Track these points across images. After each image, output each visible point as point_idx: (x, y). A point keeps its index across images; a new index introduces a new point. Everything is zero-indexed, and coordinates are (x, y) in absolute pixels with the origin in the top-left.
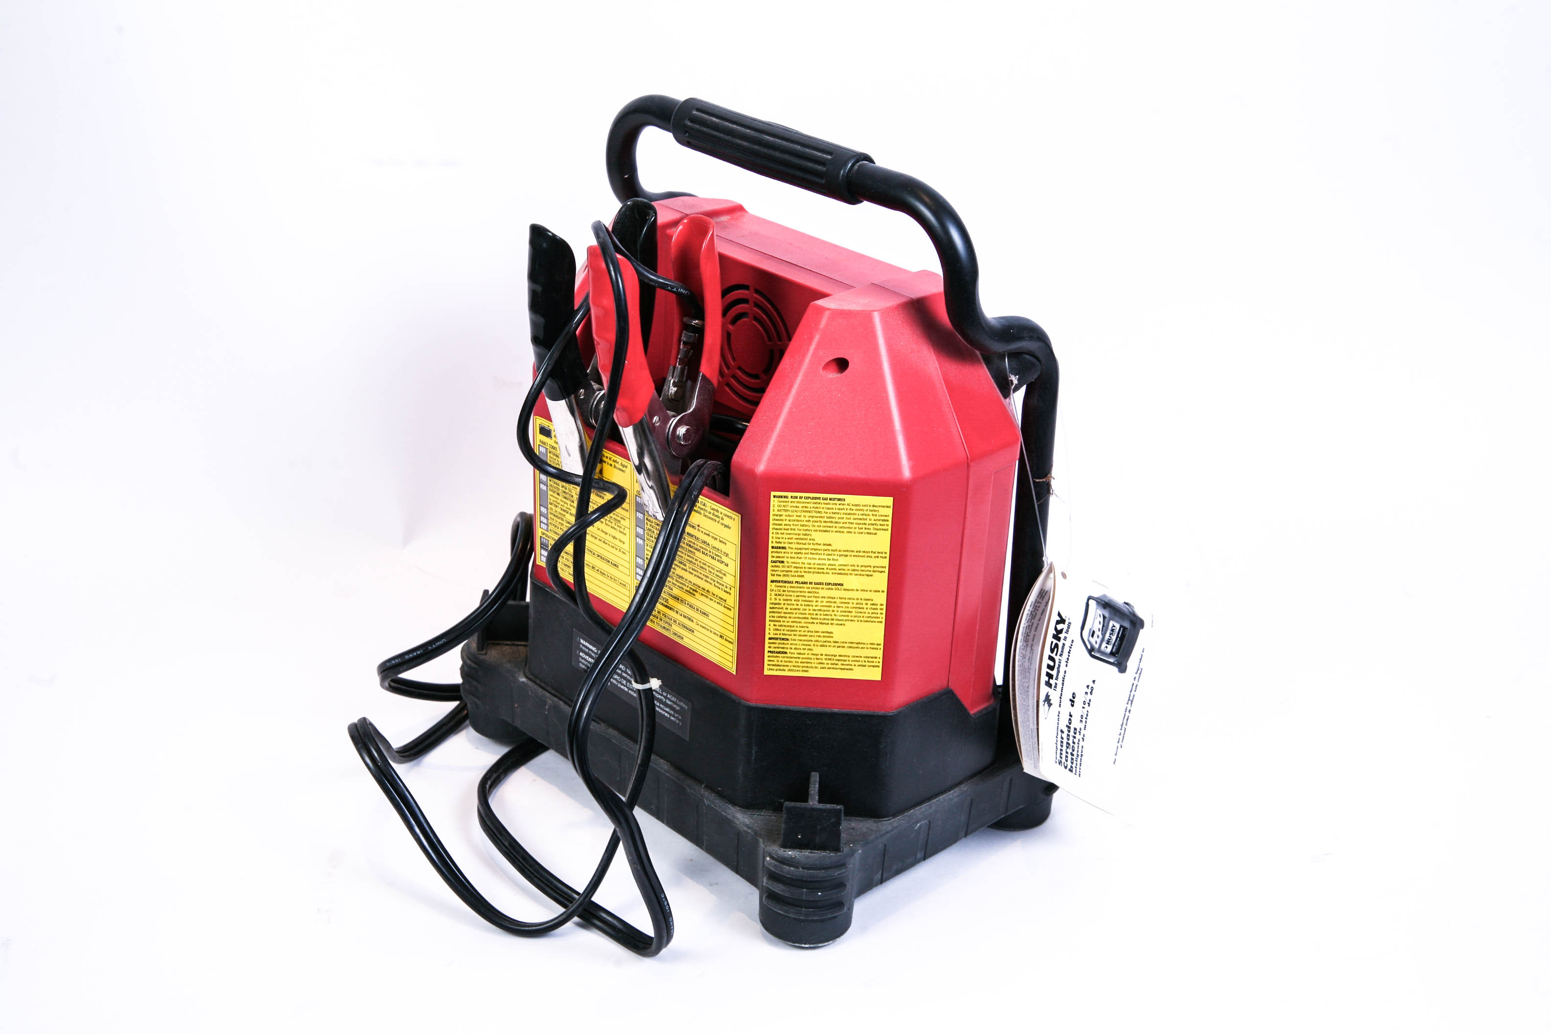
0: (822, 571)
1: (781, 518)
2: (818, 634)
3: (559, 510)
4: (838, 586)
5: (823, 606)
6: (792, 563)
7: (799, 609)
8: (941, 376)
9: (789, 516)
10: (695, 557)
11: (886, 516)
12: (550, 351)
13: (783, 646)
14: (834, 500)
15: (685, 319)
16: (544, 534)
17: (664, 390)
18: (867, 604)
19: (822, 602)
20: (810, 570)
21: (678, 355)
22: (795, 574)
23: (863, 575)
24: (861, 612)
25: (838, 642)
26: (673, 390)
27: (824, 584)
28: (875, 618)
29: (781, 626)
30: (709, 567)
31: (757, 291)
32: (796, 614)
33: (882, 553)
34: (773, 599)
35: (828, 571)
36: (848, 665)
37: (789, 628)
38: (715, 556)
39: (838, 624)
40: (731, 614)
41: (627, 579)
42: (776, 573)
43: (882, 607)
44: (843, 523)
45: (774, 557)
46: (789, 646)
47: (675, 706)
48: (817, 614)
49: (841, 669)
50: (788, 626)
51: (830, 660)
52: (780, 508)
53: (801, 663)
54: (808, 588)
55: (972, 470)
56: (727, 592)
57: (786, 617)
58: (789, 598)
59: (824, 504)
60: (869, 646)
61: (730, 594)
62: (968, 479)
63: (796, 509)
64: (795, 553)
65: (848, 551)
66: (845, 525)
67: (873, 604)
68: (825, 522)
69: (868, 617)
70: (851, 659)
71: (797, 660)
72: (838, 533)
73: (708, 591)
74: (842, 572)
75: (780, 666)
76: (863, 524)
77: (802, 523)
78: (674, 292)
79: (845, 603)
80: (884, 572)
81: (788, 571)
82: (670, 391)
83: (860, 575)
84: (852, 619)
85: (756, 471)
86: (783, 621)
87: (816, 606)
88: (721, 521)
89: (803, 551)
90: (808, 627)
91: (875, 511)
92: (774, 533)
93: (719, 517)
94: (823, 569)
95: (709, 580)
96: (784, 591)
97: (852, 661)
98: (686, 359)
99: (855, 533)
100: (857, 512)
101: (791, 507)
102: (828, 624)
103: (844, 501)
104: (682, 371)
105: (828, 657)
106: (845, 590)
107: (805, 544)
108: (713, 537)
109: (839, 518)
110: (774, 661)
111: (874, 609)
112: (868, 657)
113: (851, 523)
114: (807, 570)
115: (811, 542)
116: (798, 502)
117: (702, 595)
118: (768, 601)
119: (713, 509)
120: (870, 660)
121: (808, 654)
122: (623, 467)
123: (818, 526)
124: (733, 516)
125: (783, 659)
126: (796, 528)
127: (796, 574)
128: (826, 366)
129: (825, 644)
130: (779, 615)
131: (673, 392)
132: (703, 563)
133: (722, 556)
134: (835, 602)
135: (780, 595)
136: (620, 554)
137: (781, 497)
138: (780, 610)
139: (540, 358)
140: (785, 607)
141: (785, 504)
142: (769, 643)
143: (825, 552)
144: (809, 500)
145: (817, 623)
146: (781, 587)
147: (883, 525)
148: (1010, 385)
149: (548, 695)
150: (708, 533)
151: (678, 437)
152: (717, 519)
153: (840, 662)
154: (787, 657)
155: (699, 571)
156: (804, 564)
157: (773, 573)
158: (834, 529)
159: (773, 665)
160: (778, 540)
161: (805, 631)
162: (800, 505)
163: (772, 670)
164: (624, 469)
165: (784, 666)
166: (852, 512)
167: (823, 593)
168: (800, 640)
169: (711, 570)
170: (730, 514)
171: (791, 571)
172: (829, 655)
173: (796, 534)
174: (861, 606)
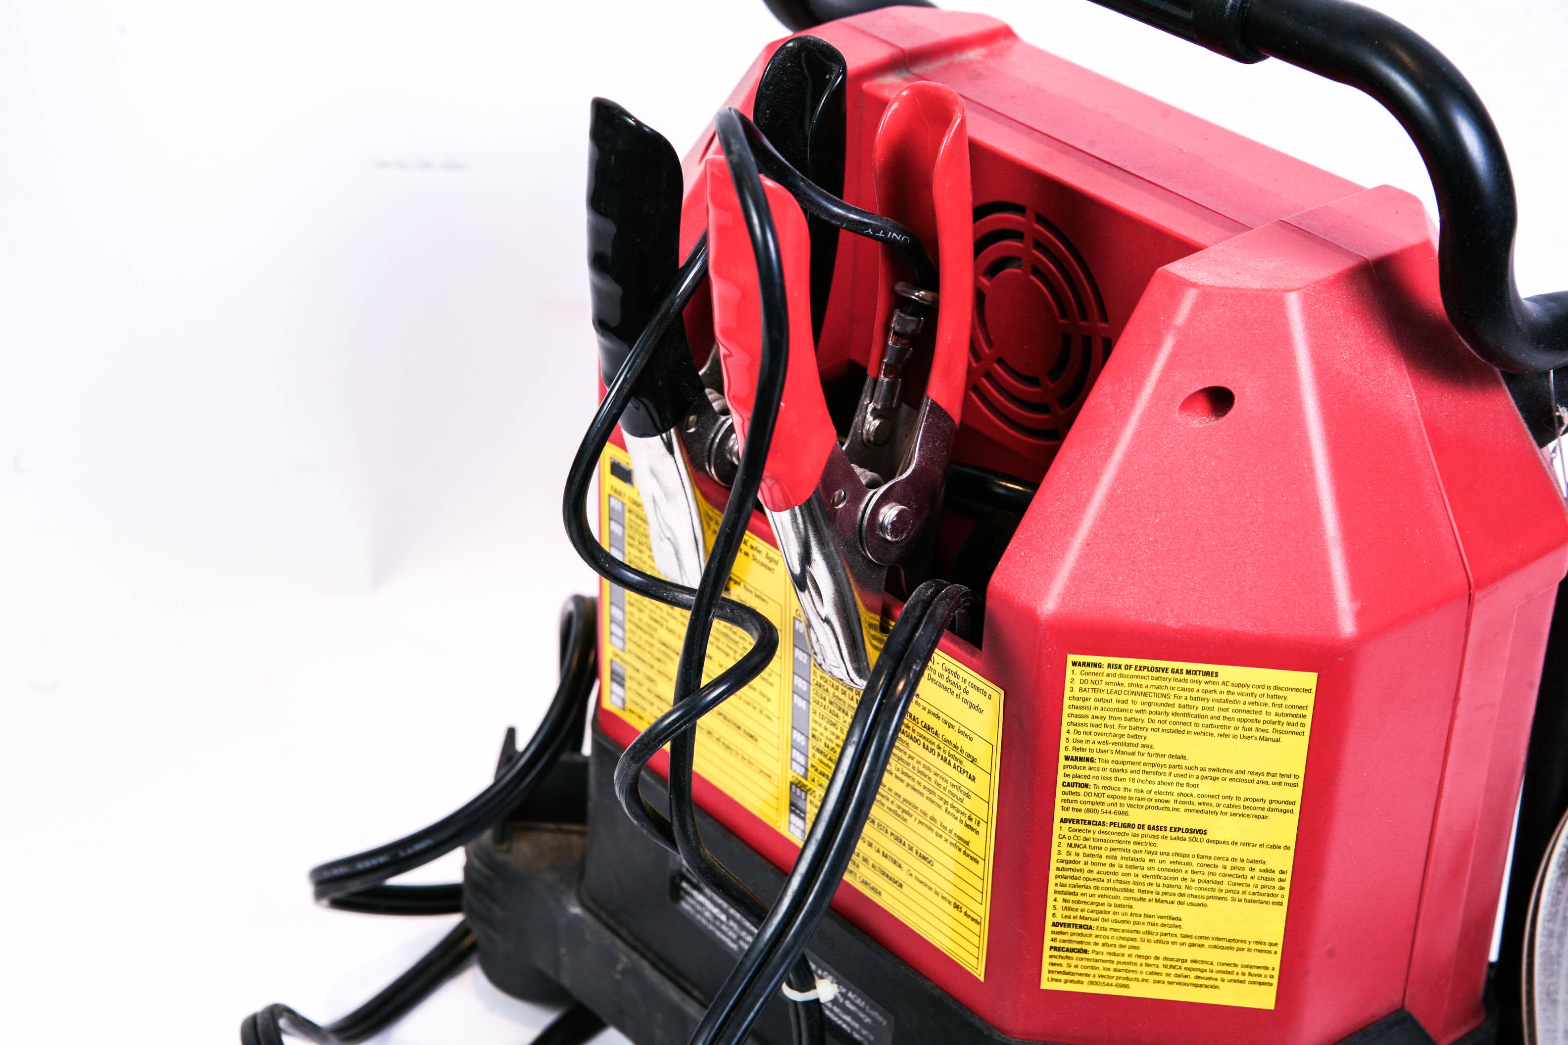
0: (1165, 805)
1: (1086, 704)
2: (1151, 920)
3: (645, 618)
4: (1195, 835)
5: (1164, 870)
6: (1105, 788)
7: (1115, 874)
8: (1420, 418)
9: (1104, 701)
10: (908, 752)
11: (1301, 708)
12: (631, 349)
13: (1079, 939)
14: (1196, 674)
15: (899, 287)
16: (616, 655)
17: (854, 424)
18: (1252, 869)
19: (1162, 862)
20: (1141, 803)
21: (883, 357)
22: (1109, 809)
23: (1248, 816)
24: (1240, 884)
25: (1191, 937)
26: (872, 424)
27: (1168, 829)
28: (1268, 895)
29: (1079, 902)
30: (936, 774)
31: (1040, 219)
32: (1109, 881)
33: (1289, 776)
34: (1064, 852)
35: (1177, 806)
36: (1208, 979)
37: (1094, 908)
38: (949, 758)
39: (1192, 904)
40: (978, 869)
41: (776, 768)
42: (1071, 805)
43: (1283, 876)
44: (1212, 718)
45: (1068, 776)
46: (1092, 940)
47: (862, 1015)
48: (1150, 884)
49: (1196, 985)
50: (1092, 904)
51: (1174, 968)
52: (1084, 686)
53: (1115, 970)
54: (1136, 835)
55: (1477, 609)
56: (973, 829)
57: (1087, 887)
58: (1095, 852)
59: (1176, 680)
60: (1254, 946)
61: (977, 833)
62: (1468, 625)
63: (1118, 688)
64: (1112, 770)
65: (1218, 770)
66: (1216, 722)
67: (1266, 871)
68: (1176, 714)
69: (1254, 894)
70: (1216, 968)
71: (1107, 965)
72: (1202, 737)
73: (932, 818)
74: (1206, 808)
75: (1073, 974)
76: (1252, 721)
77: (1129, 715)
78: (878, 239)
79: (1208, 866)
80: (1292, 811)
81: (1096, 803)
82: (867, 427)
83: (1243, 815)
84: (1222, 895)
85: (1039, 612)
86: (1083, 895)
87: (1152, 869)
88: (963, 695)
89: (1129, 767)
90: (1131, 907)
91: (1279, 697)
92: (1072, 731)
93: (959, 687)
94: (1167, 801)
95: (935, 799)
96: (1086, 839)
97: (1218, 972)
98: (900, 365)
99: (1235, 737)
100: (1242, 699)
101: (1107, 684)
102: (1172, 902)
103: (1217, 676)
104: (891, 386)
105: (1169, 963)
106: (1209, 841)
107: (1133, 754)
108: (945, 722)
109: (1203, 708)
110: (1061, 965)
111: (1266, 879)
112: (1251, 967)
113: (1229, 719)
114: (1134, 802)
115: (1145, 750)
116: (1121, 676)
117: (921, 822)
118: (1054, 856)
119: (947, 670)
120: (1254, 971)
121: (1130, 956)
122: (770, 561)
123: (1160, 722)
124: (989, 691)
125: (1080, 963)
126: (1117, 723)
127: (1113, 809)
128: (1188, 404)
129: (1164, 938)
130: (1074, 882)
131: (872, 429)
132: (924, 766)
133: (962, 759)
134: (1188, 864)
135: (1078, 846)
136: (762, 719)
137: (1089, 665)
138: (1077, 874)
139: (613, 361)
140: (1086, 868)
141: (1094, 678)
142: (1053, 932)
143: (1172, 770)
144: (1145, 673)
145: (1150, 900)
146: (1080, 831)
147: (1294, 725)
148: (1557, 425)
149: (620, 945)
150: (936, 712)
151: (882, 527)
152: (956, 691)
153: (1193, 972)
154: (1088, 960)
155: (917, 779)
156: (1130, 790)
157: (1066, 805)
158: (1193, 729)
159: (1059, 973)
160: (1078, 746)
161: (1125, 914)
162: (1126, 681)
163: (1056, 980)
164: (772, 565)
165: (1080, 975)
166: (1231, 698)
167: (1163, 845)
168: (1115, 930)
169: (940, 781)
170: (981, 686)
171: (1103, 804)
172: (1172, 960)
173: (1115, 735)
174: (1241, 873)
